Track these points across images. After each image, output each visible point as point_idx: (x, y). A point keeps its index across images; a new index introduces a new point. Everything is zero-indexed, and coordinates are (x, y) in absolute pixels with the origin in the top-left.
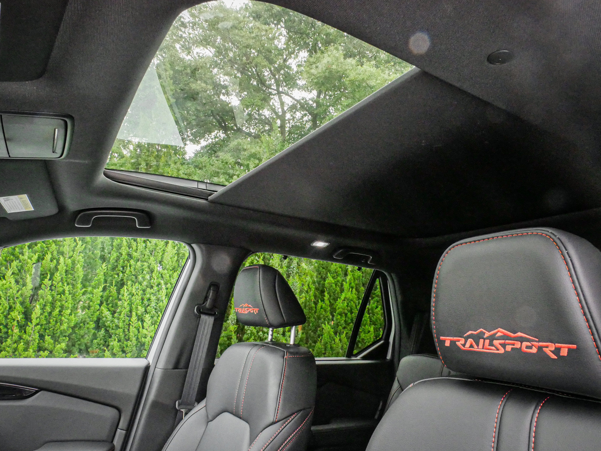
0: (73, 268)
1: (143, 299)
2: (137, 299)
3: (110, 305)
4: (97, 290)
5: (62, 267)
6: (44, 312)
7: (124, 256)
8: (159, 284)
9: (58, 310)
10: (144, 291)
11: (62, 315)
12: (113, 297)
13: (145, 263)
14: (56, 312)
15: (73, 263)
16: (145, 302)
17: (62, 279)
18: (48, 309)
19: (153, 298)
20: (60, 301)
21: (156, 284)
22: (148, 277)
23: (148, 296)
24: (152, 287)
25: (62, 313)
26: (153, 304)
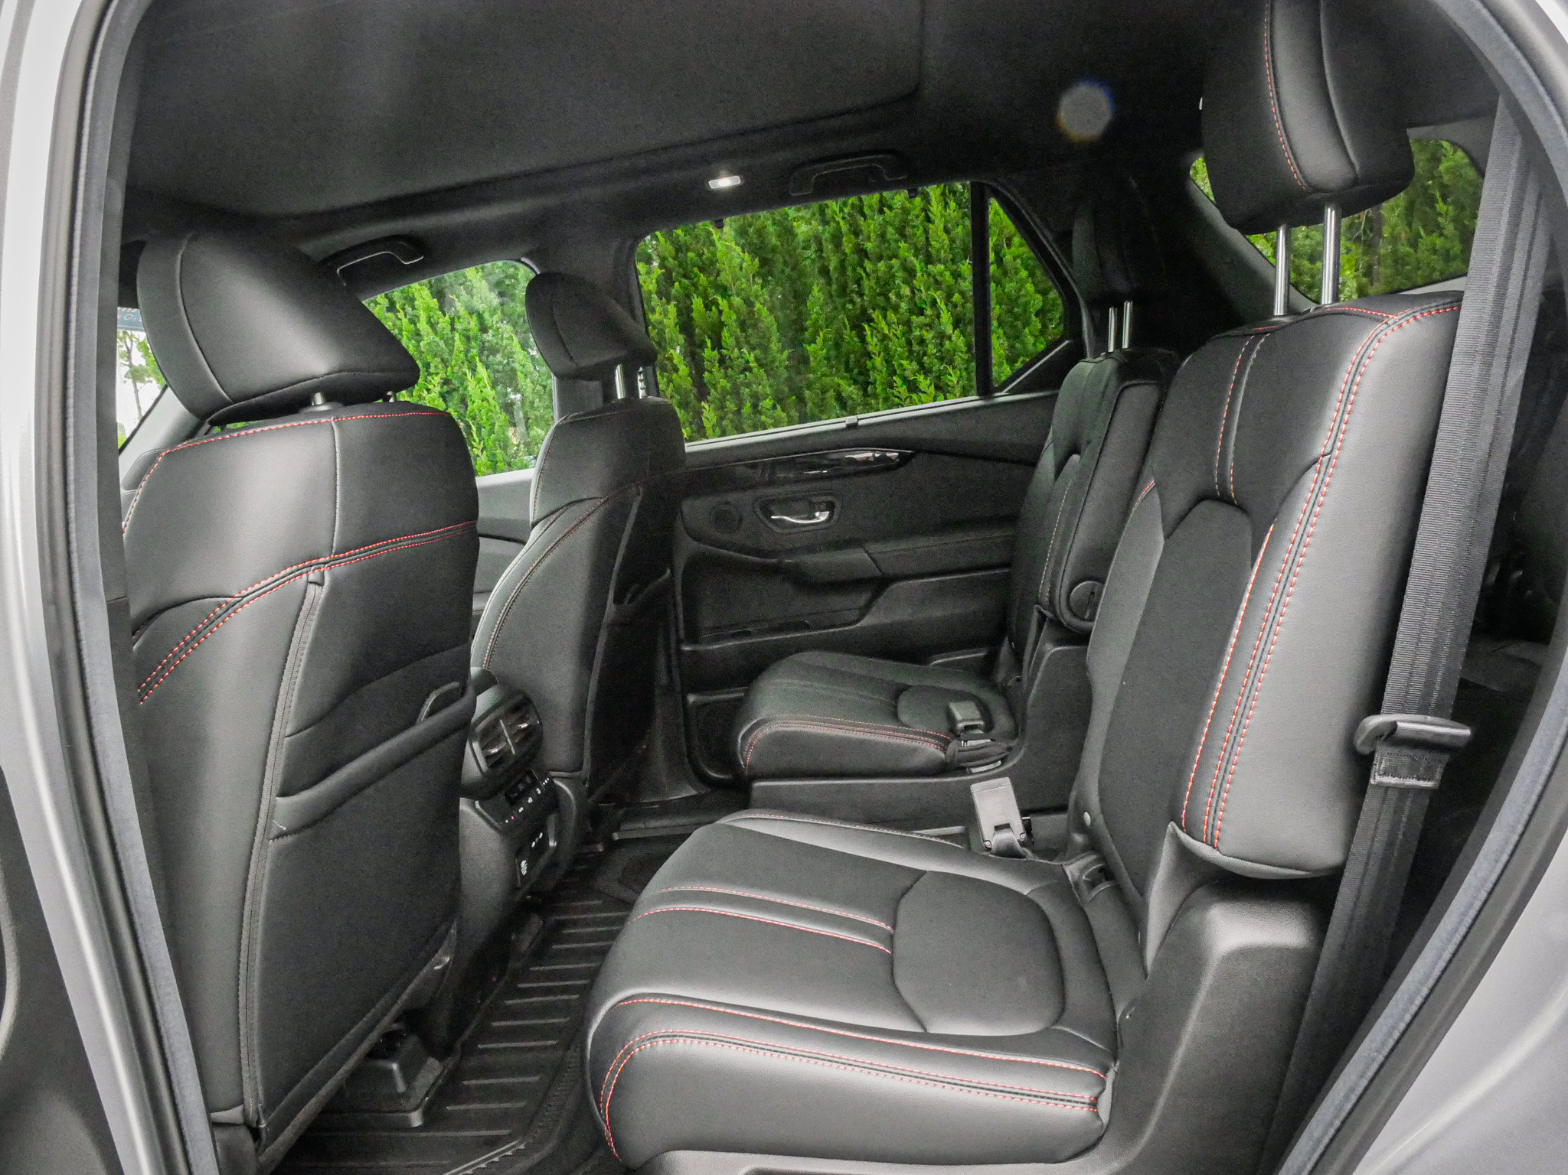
0: (751, 313)
1: (909, 343)
2: (897, 346)
3: (856, 371)
4: (813, 345)
5: (730, 318)
6: (726, 414)
7: (852, 258)
8: (934, 303)
9: (748, 405)
10: (908, 323)
11: (761, 413)
12: (854, 352)
13: (894, 261)
14: (747, 408)
15: (749, 303)
16: (916, 347)
17: (737, 339)
18: (731, 406)
19: (928, 336)
20: (748, 385)
21: (928, 301)
22: (906, 291)
23: (917, 333)
24: (921, 312)
25: (760, 408)
26: (932, 349)
